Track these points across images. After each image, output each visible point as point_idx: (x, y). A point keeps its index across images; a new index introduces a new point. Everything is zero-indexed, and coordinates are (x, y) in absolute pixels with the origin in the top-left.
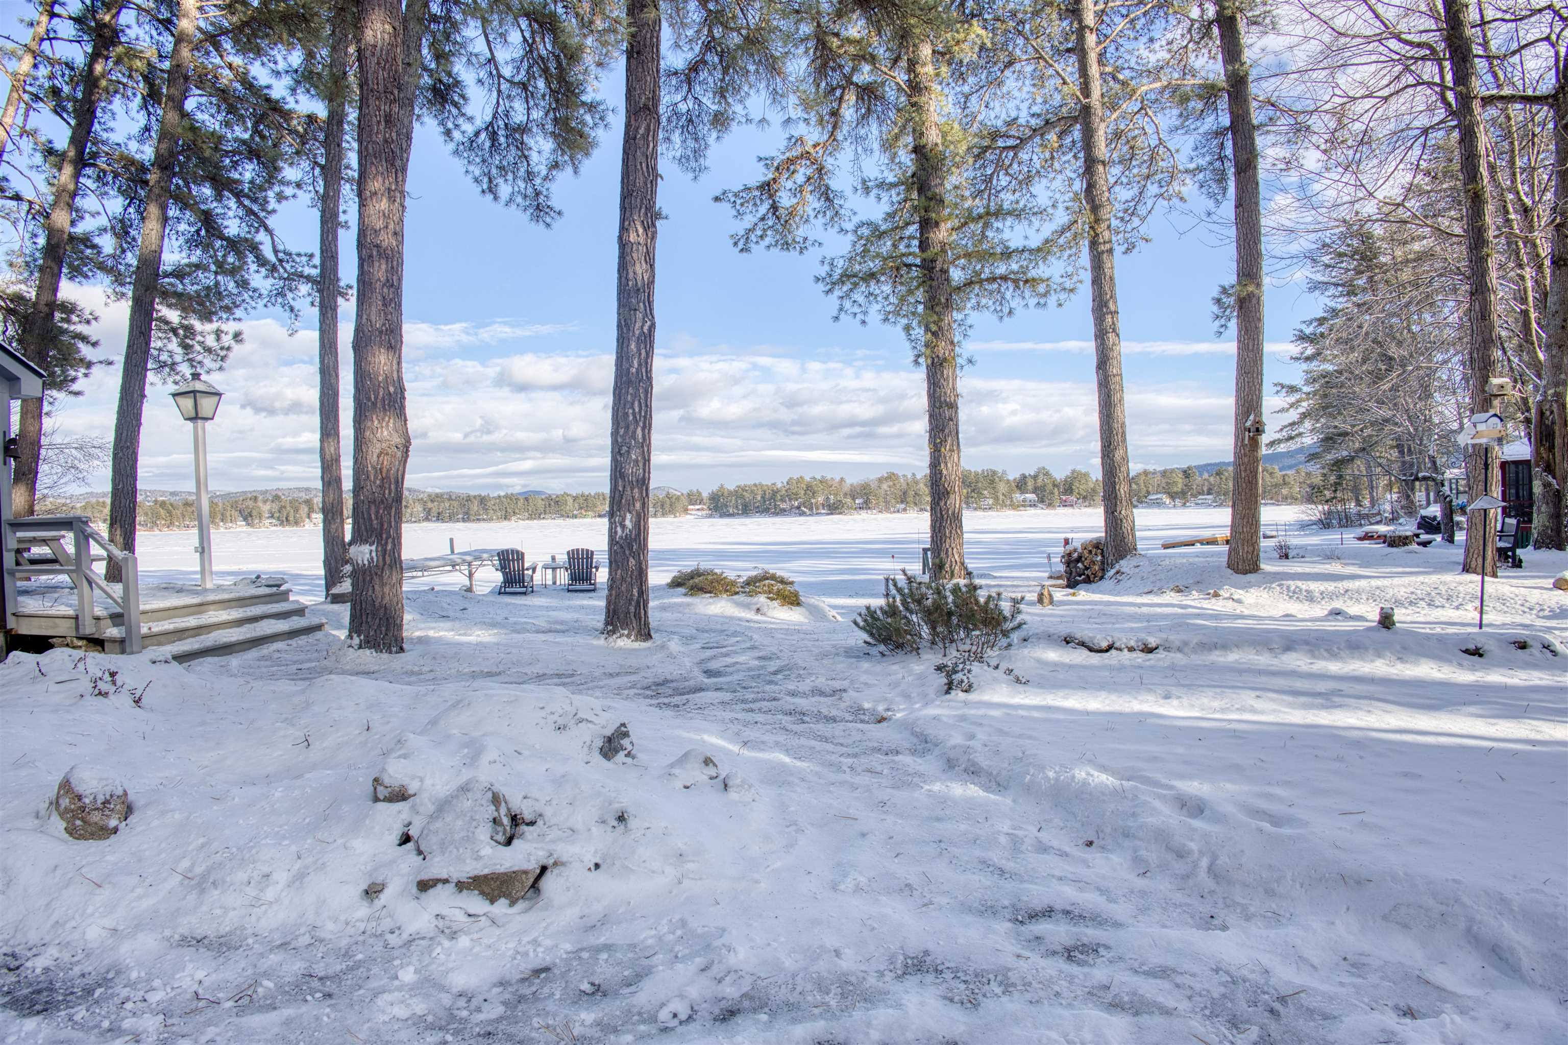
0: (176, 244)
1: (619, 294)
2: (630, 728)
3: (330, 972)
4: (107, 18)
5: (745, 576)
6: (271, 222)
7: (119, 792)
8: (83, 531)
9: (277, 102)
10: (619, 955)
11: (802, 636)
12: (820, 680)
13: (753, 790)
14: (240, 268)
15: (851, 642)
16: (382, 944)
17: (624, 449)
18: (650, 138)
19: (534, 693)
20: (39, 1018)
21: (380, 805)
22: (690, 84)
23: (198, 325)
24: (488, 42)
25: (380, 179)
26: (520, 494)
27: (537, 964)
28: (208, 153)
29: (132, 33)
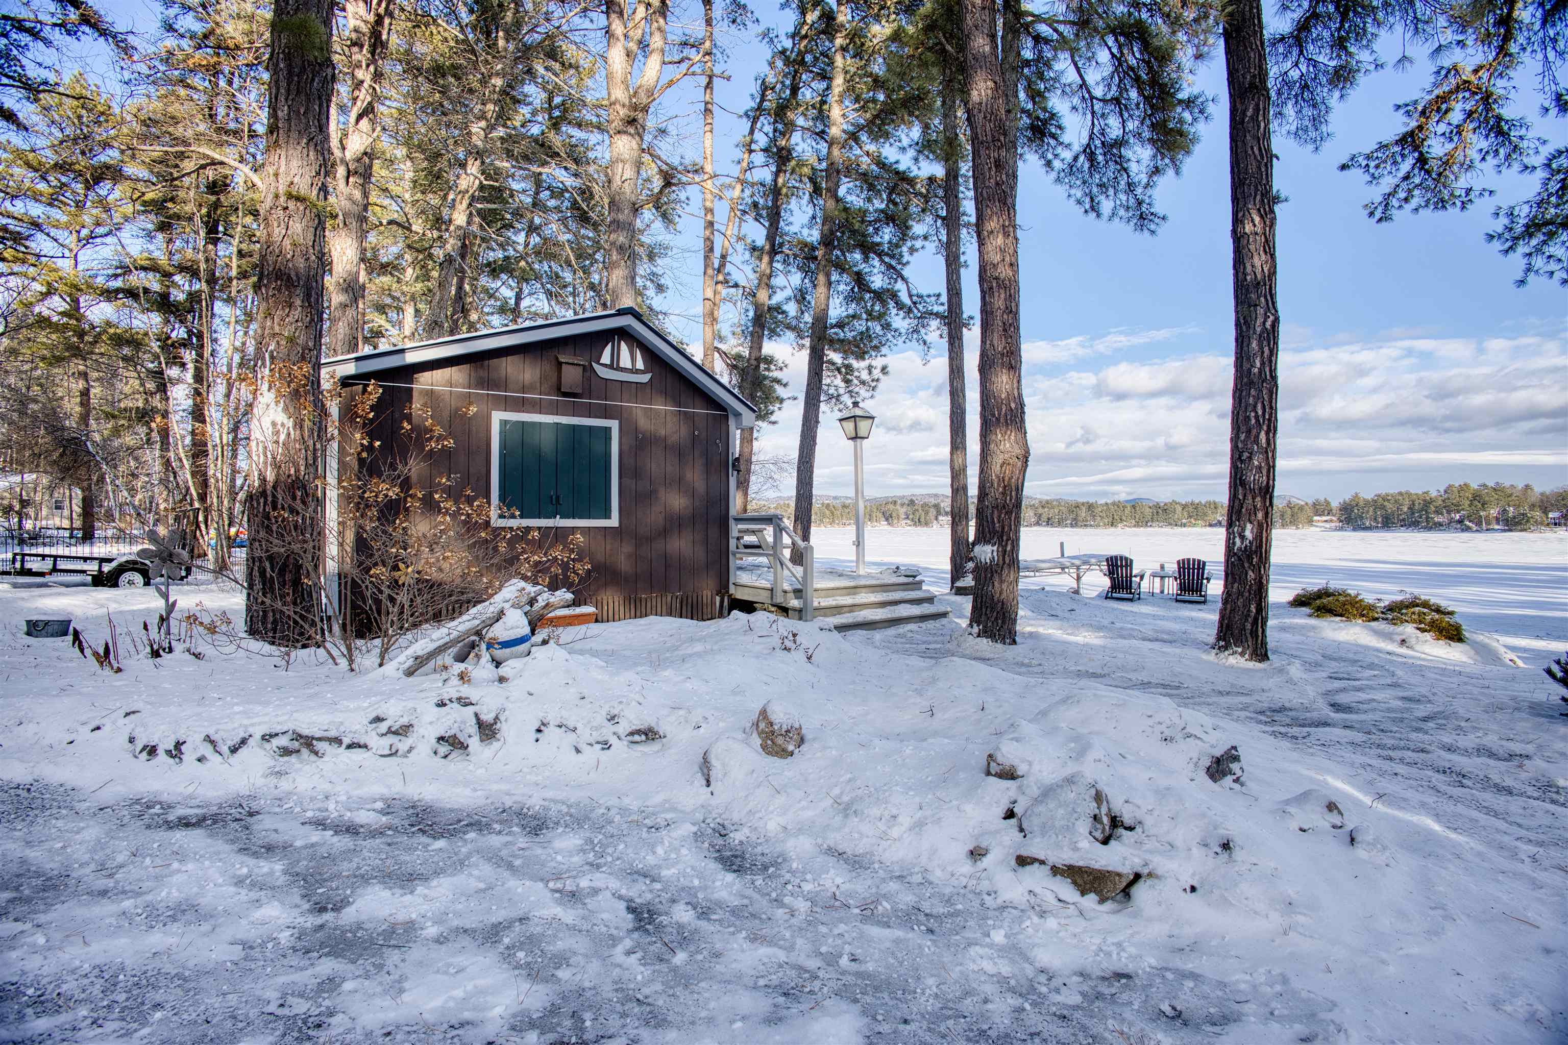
0: (837, 301)
1: (1236, 291)
2: (1241, 752)
3: (935, 912)
4: (784, 143)
5: (1387, 600)
6: (906, 272)
7: (797, 726)
8: (779, 526)
9: (904, 172)
10: (1206, 989)
11: (1466, 680)
12: (1490, 737)
13: (1387, 854)
14: (885, 314)
15: (1540, 696)
16: (979, 902)
17: (1246, 455)
18: (1261, 118)
19: (1140, 700)
20: (734, 875)
21: (992, 779)
22: (1301, 46)
23: (855, 364)
24: (1078, 70)
25: (995, 219)
26: (1127, 501)
27: (1119, 967)
28: (857, 226)
29: (799, 149)
